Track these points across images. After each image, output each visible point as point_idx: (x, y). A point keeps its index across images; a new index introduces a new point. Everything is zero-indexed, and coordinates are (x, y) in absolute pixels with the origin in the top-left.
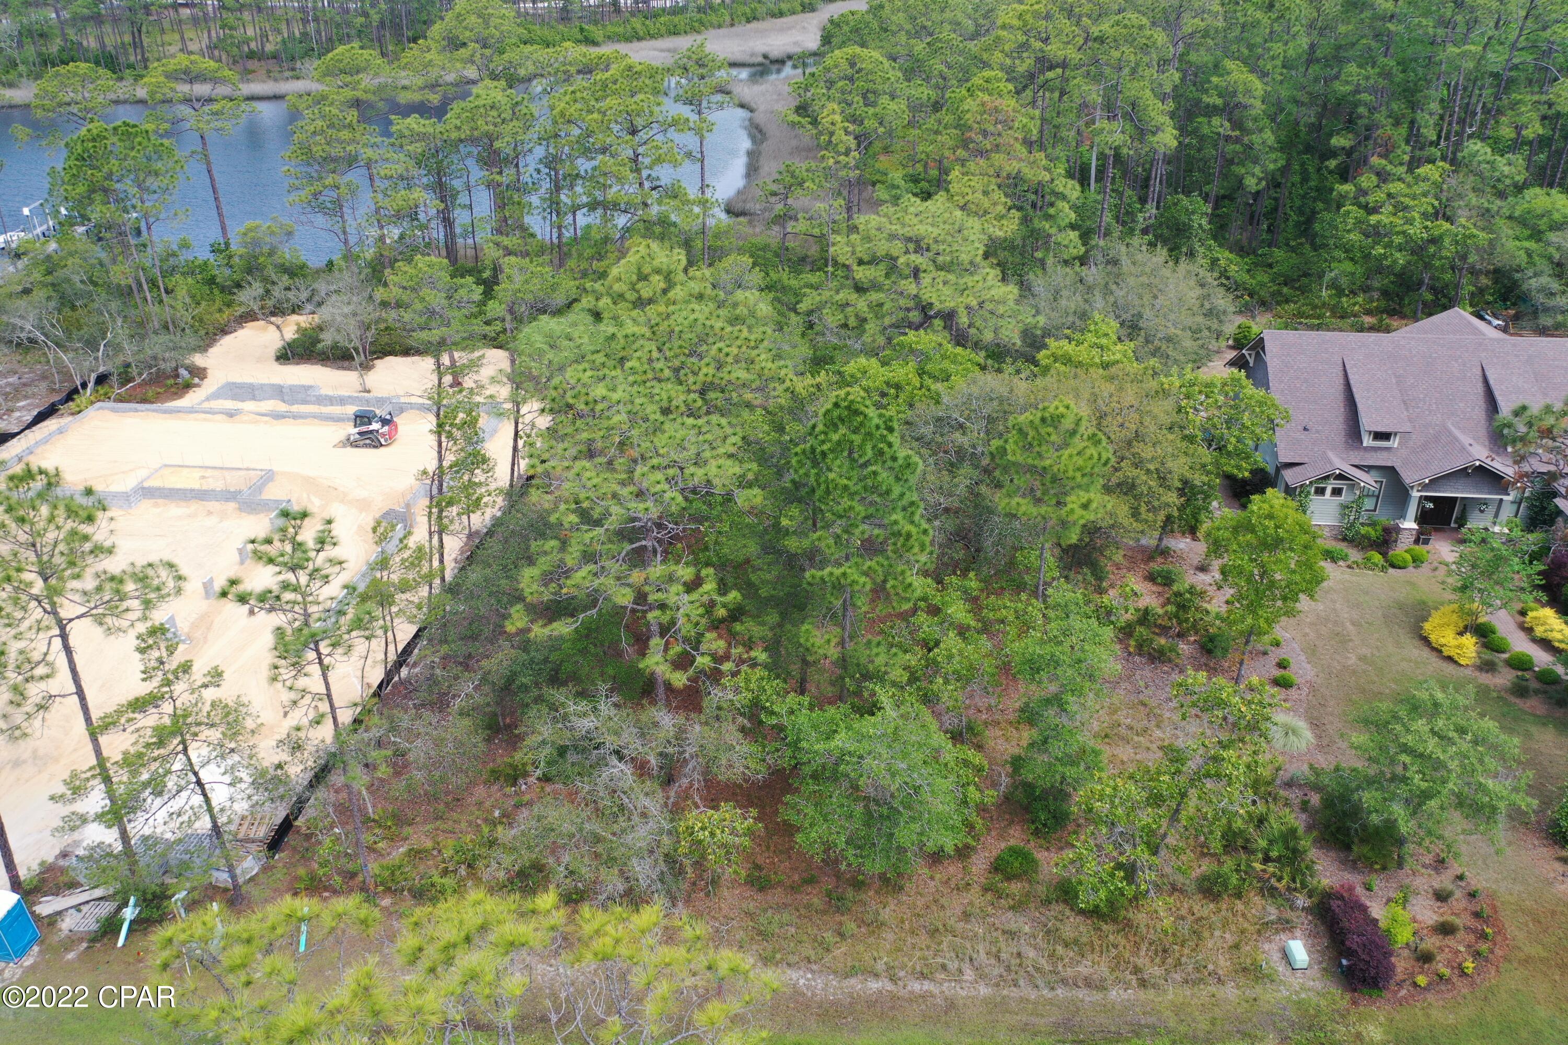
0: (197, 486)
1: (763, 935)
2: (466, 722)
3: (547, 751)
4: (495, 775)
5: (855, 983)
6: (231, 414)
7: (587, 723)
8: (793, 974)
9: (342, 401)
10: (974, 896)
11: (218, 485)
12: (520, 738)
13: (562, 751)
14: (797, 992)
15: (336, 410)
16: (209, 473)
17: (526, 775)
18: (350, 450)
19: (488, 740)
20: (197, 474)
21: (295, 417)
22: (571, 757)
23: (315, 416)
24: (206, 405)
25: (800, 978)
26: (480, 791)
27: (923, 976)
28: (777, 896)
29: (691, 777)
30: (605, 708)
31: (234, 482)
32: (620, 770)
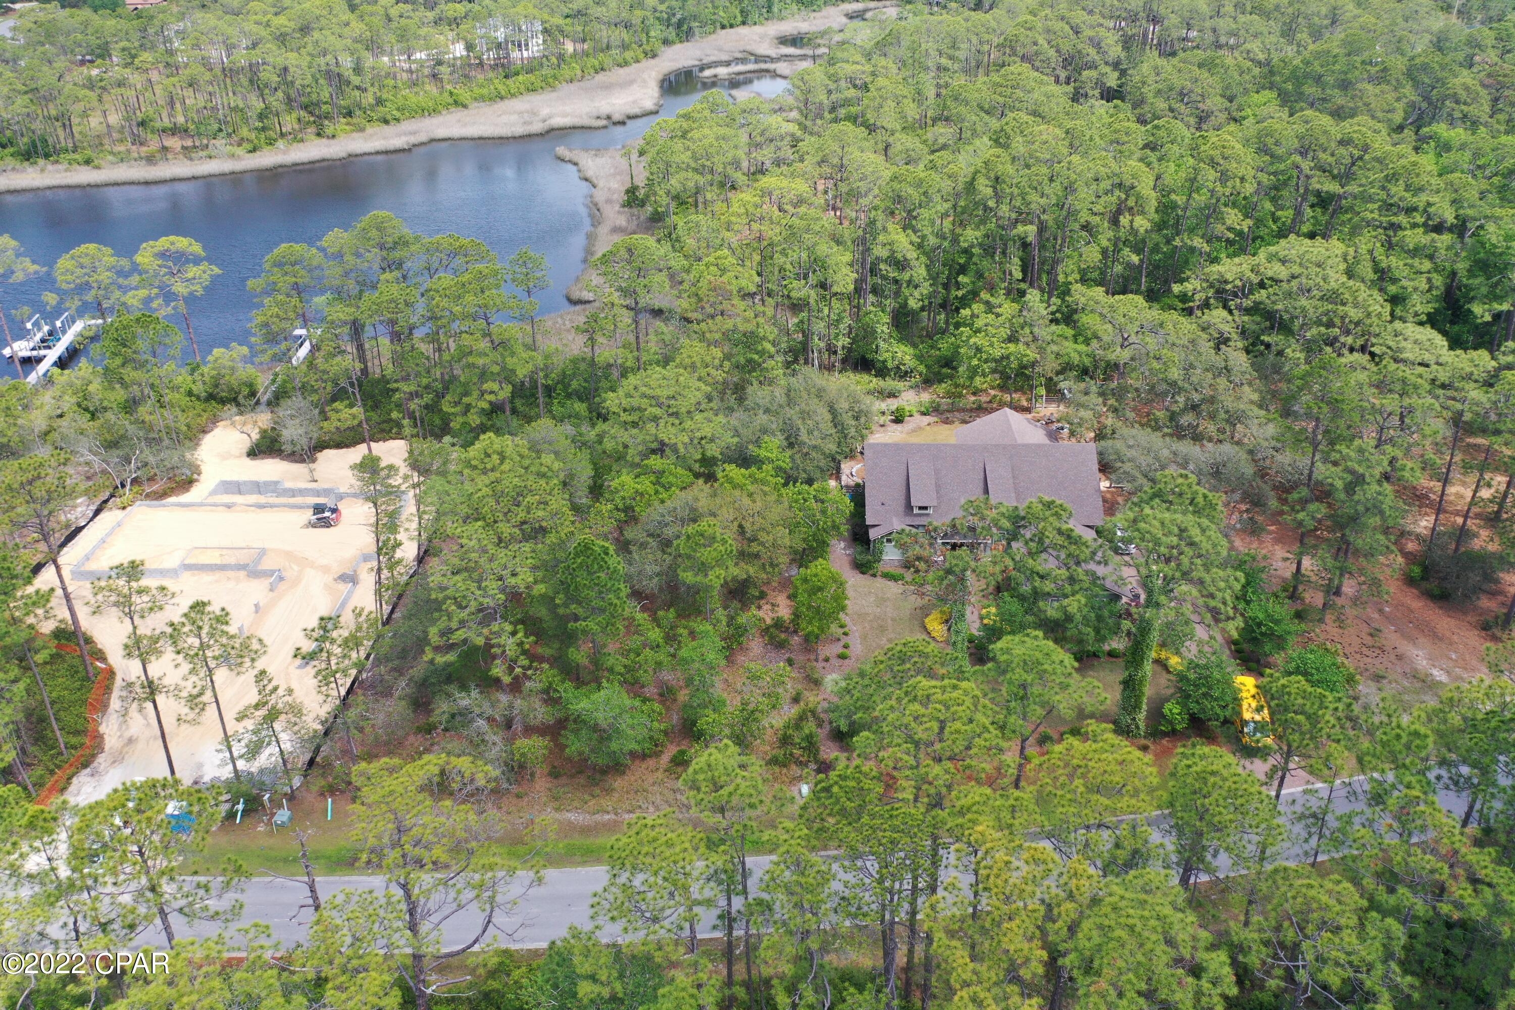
0: (218, 562)
1: (556, 799)
2: (403, 703)
3: (446, 716)
4: (419, 730)
5: (598, 817)
6: (229, 506)
7: (465, 702)
8: (569, 815)
9: (302, 492)
10: (660, 775)
11: (232, 561)
12: (432, 710)
13: (453, 716)
14: (570, 822)
15: (299, 500)
16: (224, 552)
17: (436, 728)
18: (311, 530)
19: (414, 711)
20: (217, 553)
21: (272, 506)
22: (458, 718)
23: (285, 506)
24: (211, 500)
25: (572, 816)
26: (412, 739)
27: (630, 812)
28: (564, 780)
29: (517, 726)
30: (474, 693)
31: (242, 557)
32: (481, 722)
